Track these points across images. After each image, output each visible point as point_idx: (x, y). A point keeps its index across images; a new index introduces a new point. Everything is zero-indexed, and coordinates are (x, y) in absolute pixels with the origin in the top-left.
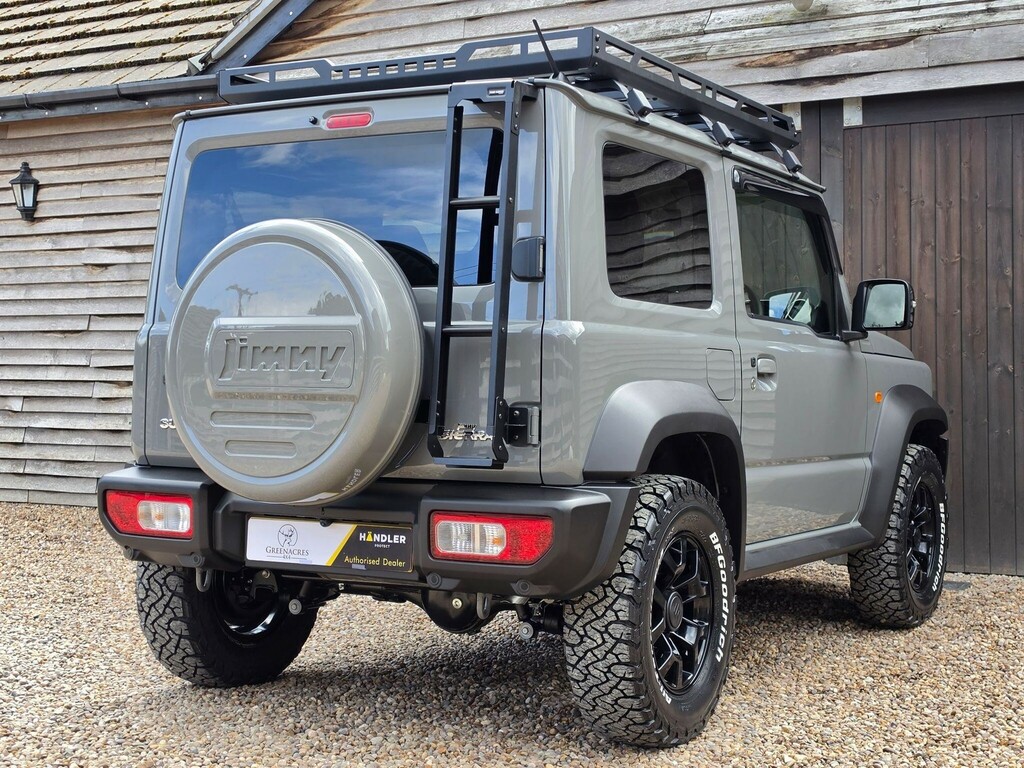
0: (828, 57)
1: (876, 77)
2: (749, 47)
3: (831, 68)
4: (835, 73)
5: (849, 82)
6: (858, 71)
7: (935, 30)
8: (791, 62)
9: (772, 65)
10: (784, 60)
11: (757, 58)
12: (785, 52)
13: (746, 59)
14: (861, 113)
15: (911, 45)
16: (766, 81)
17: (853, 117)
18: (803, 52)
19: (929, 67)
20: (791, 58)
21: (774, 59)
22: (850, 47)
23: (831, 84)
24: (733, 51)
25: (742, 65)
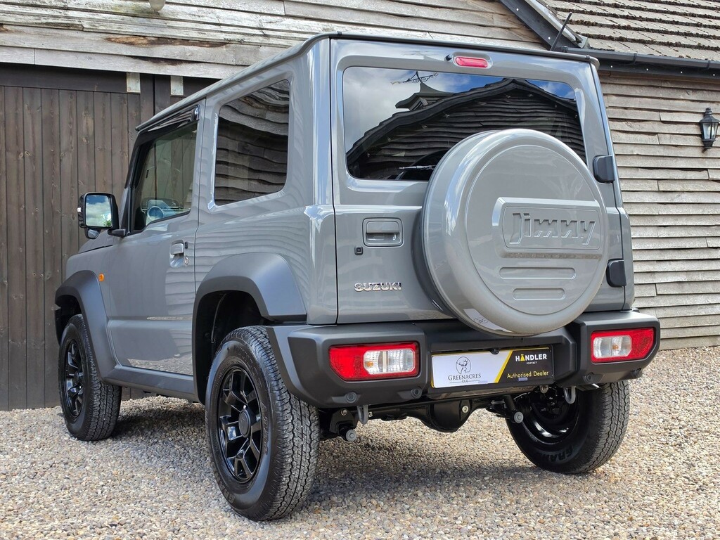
0: (170, 46)
1: (202, 65)
2: (115, 28)
3: (174, 54)
4: (177, 58)
5: (184, 66)
6: (190, 59)
7: (240, 42)
8: (146, 44)
9: (131, 44)
10: (140, 42)
11: (120, 36)
12: (140, 36)
13: (112, 36)
15: (224, 49)
16: (129, 54)
18: (153, 39)
19: (236, 65)
20: (145, 41)
21: (133, 40)
22: (185, 41)
23: (173, 64)
24: (103, 28)
25: (109, 40)
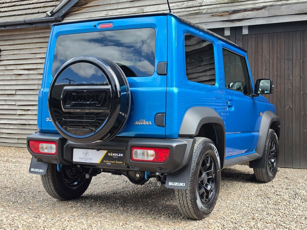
0: (238, 13)
1: (253, 19)
2: (215, 10)
3: (239, 17)
4: (241, 18)
5: (244, 21)
6: (247, 18)
7: (271, 6)
8: (228, 15)
9: (222, 16)
10: (225, 14)
11: (217, 13)
12: (226, 12)
13: (214, 14)
14: (248, 30)
15: (263, 10)
16: (220, 20)
17: (245, 32)
18: (231, 12)
19: (269, 17)
20: (228, 13)
21: (222, 14)
22: (245, 10)
23: (239, 21)
24: (210, 11)
25: (213, 16)
